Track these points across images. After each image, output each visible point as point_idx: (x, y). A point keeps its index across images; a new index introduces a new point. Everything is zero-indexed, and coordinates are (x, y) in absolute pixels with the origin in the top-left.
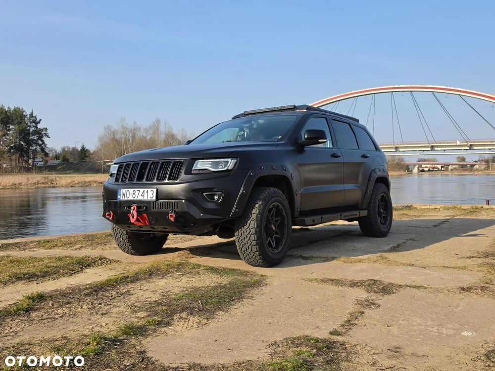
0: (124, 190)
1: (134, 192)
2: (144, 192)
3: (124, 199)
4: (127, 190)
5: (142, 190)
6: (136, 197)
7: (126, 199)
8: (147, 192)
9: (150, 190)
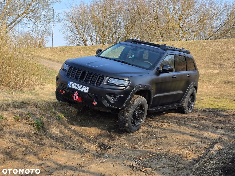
0: (72, 83)
1: (77, 86)
2: (82, 87)
3: (71, 87)
4: (73, 83)
5: (81, 86)
6: (78, 88)
7: (72, 87)
8: (84, 88)
9: (85, 87)
